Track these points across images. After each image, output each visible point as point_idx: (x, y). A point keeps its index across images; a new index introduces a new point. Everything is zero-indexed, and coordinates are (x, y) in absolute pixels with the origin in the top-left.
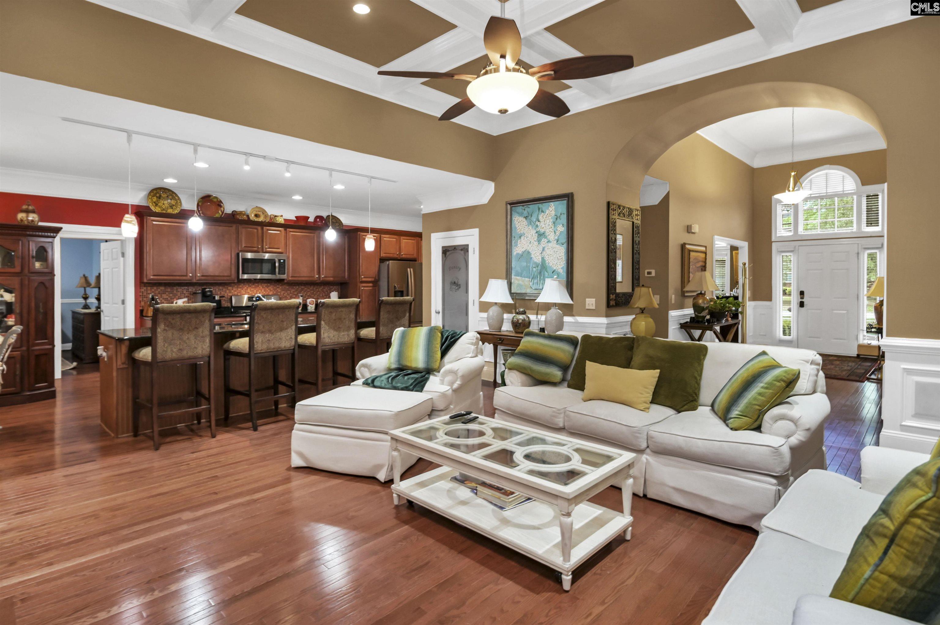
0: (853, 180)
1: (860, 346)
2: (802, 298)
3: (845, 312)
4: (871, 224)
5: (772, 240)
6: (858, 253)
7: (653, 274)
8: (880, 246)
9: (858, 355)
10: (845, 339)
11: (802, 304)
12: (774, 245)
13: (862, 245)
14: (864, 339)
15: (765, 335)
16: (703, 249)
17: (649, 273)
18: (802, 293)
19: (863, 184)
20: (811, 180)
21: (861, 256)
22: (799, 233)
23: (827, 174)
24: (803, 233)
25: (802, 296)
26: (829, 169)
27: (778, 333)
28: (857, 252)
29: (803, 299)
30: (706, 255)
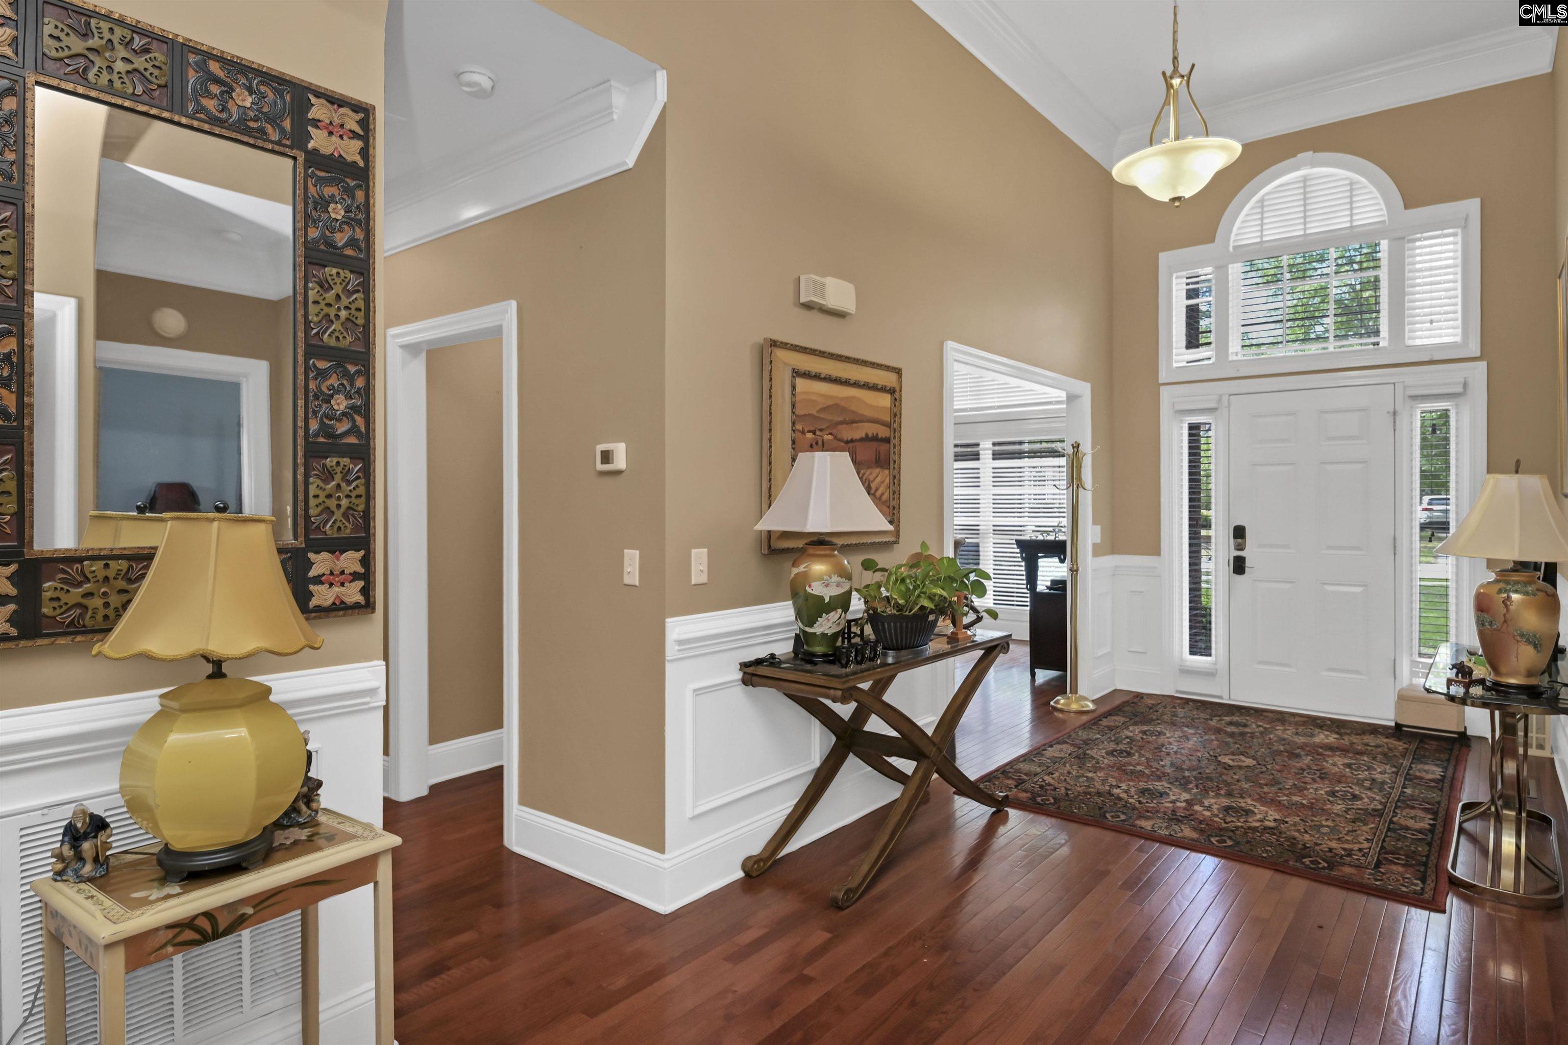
0: (1376, 193)
1: (1404, 699)
2: (1241, 547)
3: (1359, 589)
4: (1431, 322)
5: (1161, 381)
6: (1395, 413)
7: (620, 462)
8: (1460, 389)
9: (1398, 726)
10: (1358, 672)
11: (1239, 566)
12: (1164, 392)
13: (1405, 387)
14: (1414, 674)
15: (1144, 653)
16: (886, 379)
17: (606, 457)
18: (1239, 533)
19: (1409, 204)
20: (1262, 201)
21: (1402, 421)
22: (1232, 358)
23: (1305, 179)
24: (1240, 357)
25: (1240, 540)
26: (1313, 165)
27: (1176, 648)
28: (1392, 410)
29: (1242, 549)
30: (897, 401)
